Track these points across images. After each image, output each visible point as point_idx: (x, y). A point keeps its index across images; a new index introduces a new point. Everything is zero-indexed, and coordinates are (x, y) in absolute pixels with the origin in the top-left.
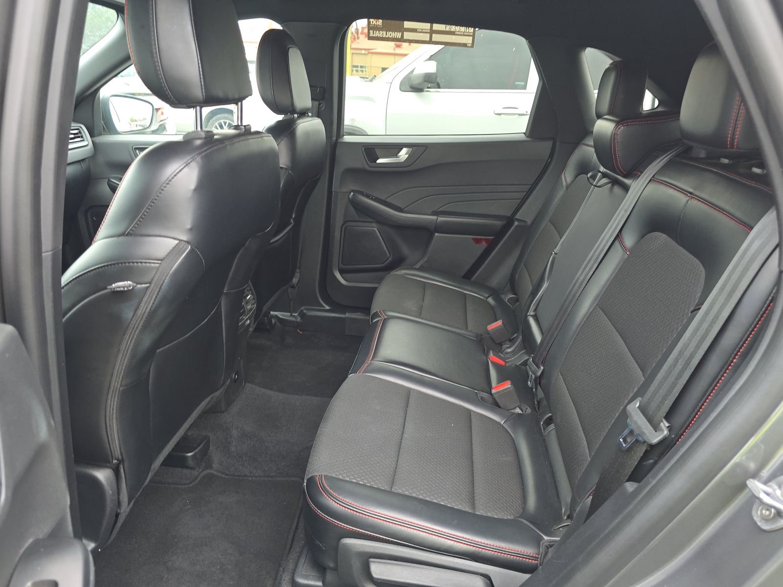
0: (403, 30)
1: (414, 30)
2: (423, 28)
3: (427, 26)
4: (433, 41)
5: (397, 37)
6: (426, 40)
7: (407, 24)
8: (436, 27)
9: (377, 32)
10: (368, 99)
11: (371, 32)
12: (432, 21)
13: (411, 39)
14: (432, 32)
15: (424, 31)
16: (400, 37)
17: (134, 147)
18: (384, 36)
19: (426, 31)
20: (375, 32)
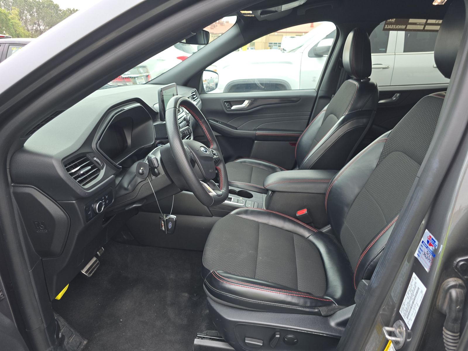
0: (407, 24)
1: (415, 24)
2: (420, 22)
3: (424, 21)
4: (425, 30)
5: (403, 28)
6: (421, 29)
7: (411, 21)
8: (430, 21)
9: (390, 26)
10: (290, 63)
11: (386, 26)
12: (427, 18)
13: (411, 29)
14: (426, 24)
15: (421, 24)
16: (404, 28)
17: (224, 101)
18: (394, 28)
19: (423, 24)
20: (389, 26)
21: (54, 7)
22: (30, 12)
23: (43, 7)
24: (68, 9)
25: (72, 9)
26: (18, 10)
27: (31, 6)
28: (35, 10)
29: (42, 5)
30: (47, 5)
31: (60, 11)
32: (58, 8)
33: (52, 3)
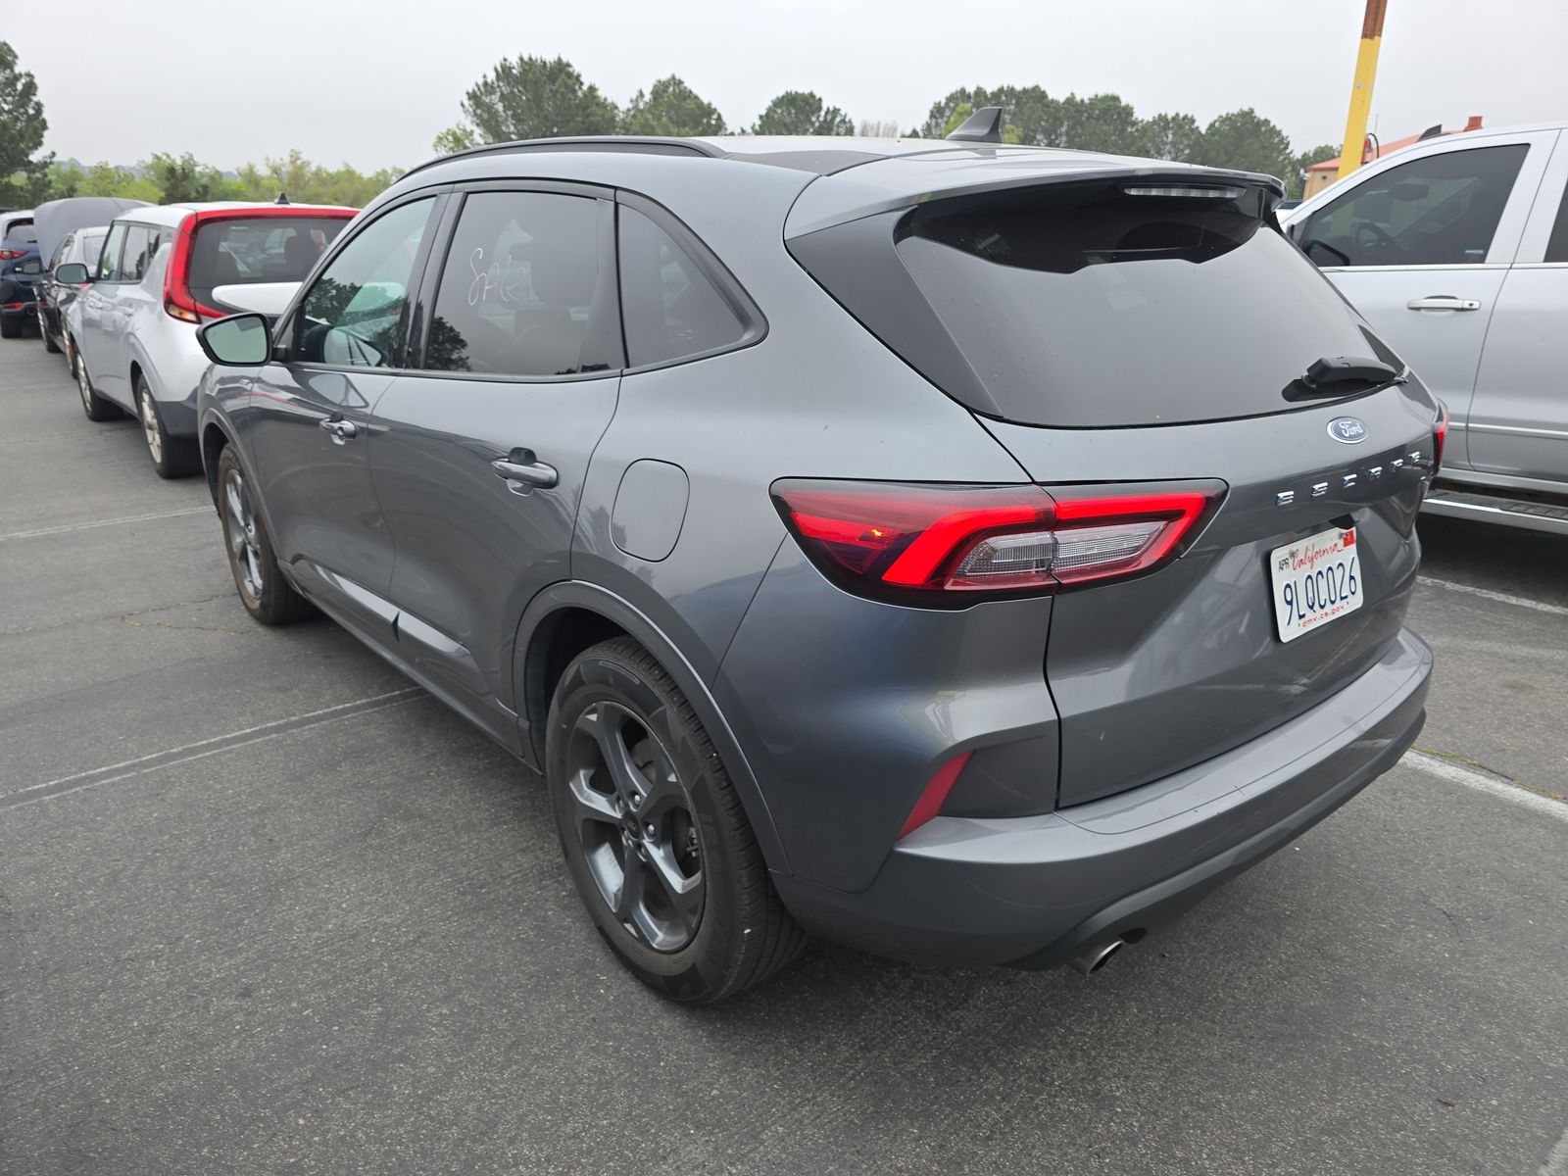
21: (1119, 114)
22: (1050, 135)
23: (1090, 117)
24: (1160, 115)
25: (1169, 117)
26: (1020, 133)
27: (1056, 119)
28: (1064, 129)
29: (1086, 112)
30: (1100, 111)
31: (1134, 124)
32: (1127, 117)
33: (1117, 103)
